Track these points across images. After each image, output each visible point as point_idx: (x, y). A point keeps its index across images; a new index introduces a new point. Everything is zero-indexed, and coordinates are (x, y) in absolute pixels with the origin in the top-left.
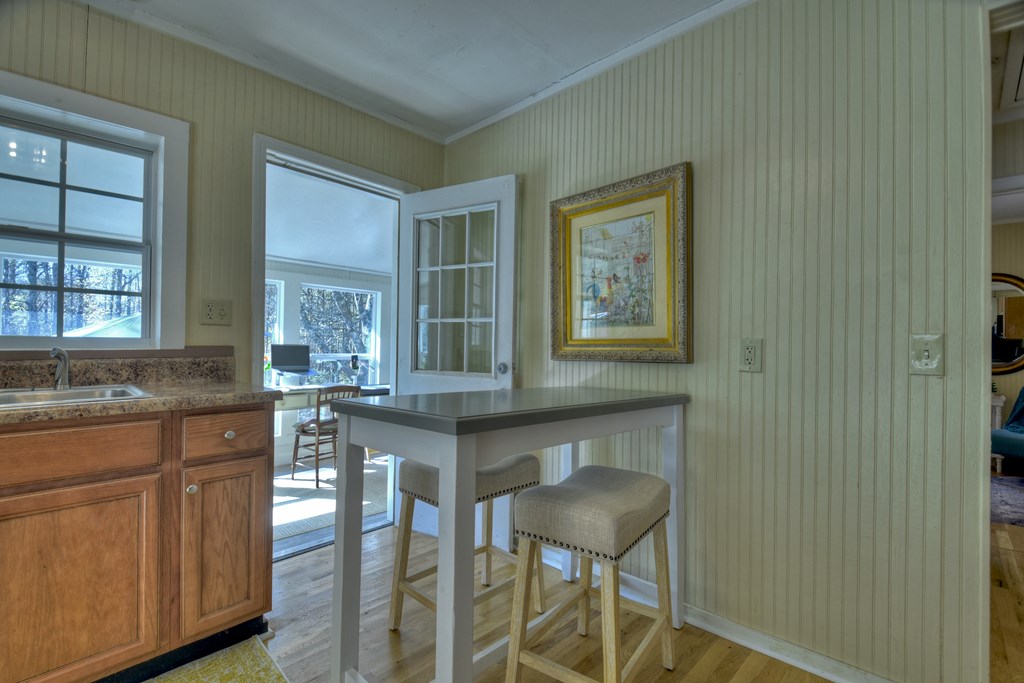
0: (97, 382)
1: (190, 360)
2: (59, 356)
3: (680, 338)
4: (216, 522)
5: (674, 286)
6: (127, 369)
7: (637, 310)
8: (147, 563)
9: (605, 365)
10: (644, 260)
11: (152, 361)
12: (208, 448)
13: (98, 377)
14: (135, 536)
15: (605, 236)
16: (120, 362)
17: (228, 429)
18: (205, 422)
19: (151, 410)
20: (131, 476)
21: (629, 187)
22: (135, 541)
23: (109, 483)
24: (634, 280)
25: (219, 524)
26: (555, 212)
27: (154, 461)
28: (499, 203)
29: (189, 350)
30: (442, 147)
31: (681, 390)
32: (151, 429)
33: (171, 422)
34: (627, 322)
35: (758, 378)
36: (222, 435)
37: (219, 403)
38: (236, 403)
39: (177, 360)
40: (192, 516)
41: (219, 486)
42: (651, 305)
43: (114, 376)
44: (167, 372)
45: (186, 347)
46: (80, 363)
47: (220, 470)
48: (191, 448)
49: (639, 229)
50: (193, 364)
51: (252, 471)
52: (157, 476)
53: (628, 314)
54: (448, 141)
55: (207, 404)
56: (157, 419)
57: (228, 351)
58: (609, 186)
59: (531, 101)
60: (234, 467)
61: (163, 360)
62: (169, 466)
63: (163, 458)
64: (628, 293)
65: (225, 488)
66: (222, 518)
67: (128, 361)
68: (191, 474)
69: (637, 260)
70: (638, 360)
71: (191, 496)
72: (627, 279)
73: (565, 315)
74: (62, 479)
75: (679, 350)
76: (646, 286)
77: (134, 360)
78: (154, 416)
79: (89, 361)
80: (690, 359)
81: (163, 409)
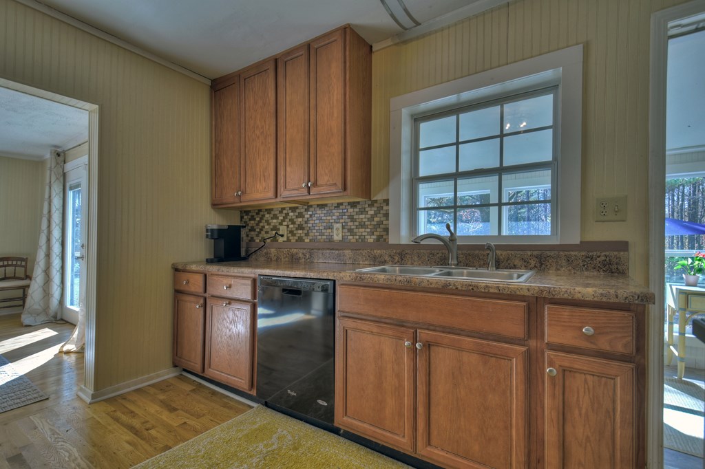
0: (515, 267)
1: (583, 253)
2: (489, 248)
4: (577, 412)
6: (534, 258)
8: (516, 417)
11: (552, 253)
12: (567, 338)
13: (516, 263)
14: (508, 392)
16: (529, 253)
17: (587, 324)
18: (566, 312)
19: (518, 293)
20: (506, 342)
22: (508, 394)
23: (490, 343)
25: (580, 414)
27: (522, 336)
29: (584, 245)
32: (518, 310)
33: (534, 305)
36: (581, 328)
37: (578, 296)
38: (596, 299)
39: (572, 253)
40: (554, 396)
41: (580, 378)
43: (525, 264)
44: (564, 263)
45: (581, 242)
46: (504, 253)
47: (580, 362)
48: (551, 333)
50: (587, 257)
51: (617, 376)
52: (524, 349)
55: (566, 296)
56: (525, 301)
57: (623, 246)
60: (595, 364)
61: (561, 253)
62: (535, 344)
63: (529, 335)
65: (586, 381)
66: (584, 411)
67: (535, 253)
68: (552, 357)
71: (552, 379)
74: (463, 330)
77: (539, 253)
78: (521, 298)
79: (510, 252)
81: (527, 293)
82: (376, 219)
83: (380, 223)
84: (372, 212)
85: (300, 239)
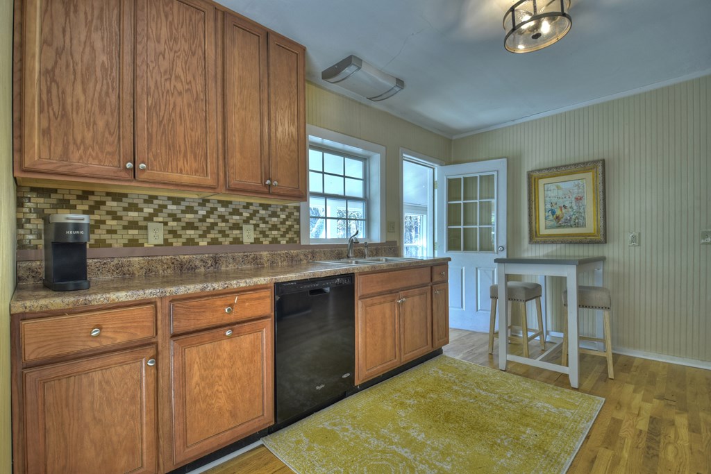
3: (602, 233)
5: (597, 211)
7: (577, 221)
9: (559, 246)
10: (581, 199)
14: (426, 308)
15: (558, 188)
17: (442, 271)
18: (437, 269)
20: (425, 286)
21: (573, 167)
22: (426, 310)
24: (575, 208)
26: (530, 176)
28: (498, 171)
29: (387, 243)
30: (451, 140)
31: (600, 254)
32: (428, 271)
34: (571, 226)
35: (637, 248)
36: (441, 274)
40: (436, 303)
42: (584, 219)
45: (386, 241)
48: (435, 278)
49: (578, 186)
52: (430, 287)
53: (572, 223)
54: (454, 137)
56: (430, 266)
58: (563, 166)
59: (512, 123)
62: (432, 284)
63: (431, 280)
64: (572, 213)
68: (435, 287)
69: (577, 199)
70: (581, 243)
71: (436, 295)
72: (571, 207)
73: (536, 223)
75: (601, 238)
76: (582, 210)
80: (605, 242)
82: (287, 223)
83: (291, 227)
84: (284, 217)
85: (190, 242)
